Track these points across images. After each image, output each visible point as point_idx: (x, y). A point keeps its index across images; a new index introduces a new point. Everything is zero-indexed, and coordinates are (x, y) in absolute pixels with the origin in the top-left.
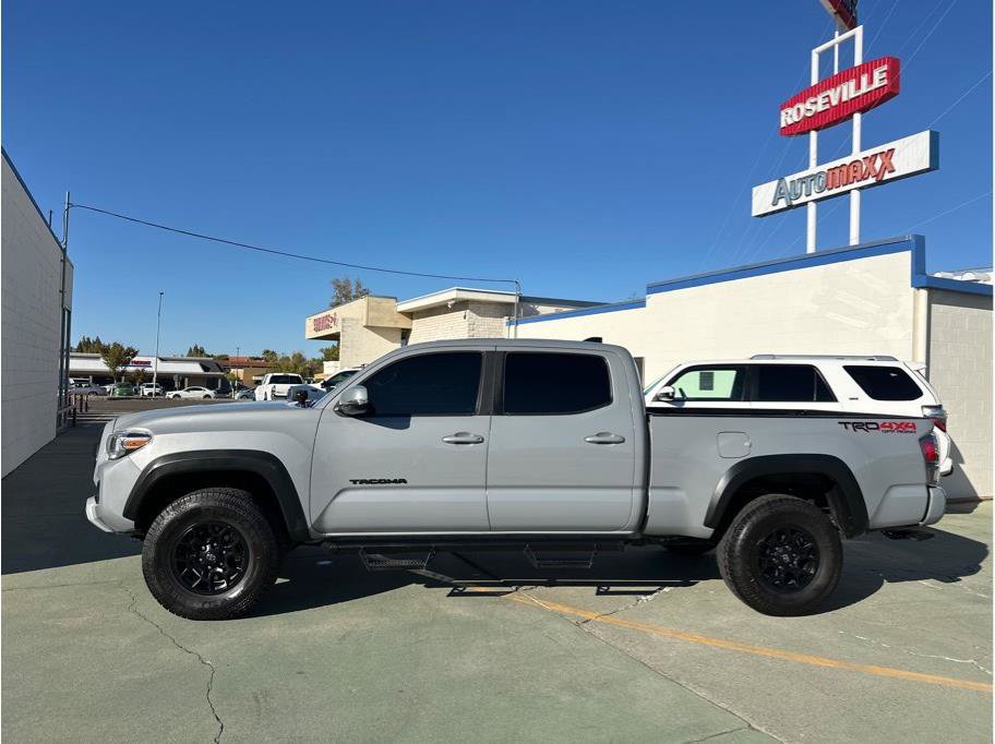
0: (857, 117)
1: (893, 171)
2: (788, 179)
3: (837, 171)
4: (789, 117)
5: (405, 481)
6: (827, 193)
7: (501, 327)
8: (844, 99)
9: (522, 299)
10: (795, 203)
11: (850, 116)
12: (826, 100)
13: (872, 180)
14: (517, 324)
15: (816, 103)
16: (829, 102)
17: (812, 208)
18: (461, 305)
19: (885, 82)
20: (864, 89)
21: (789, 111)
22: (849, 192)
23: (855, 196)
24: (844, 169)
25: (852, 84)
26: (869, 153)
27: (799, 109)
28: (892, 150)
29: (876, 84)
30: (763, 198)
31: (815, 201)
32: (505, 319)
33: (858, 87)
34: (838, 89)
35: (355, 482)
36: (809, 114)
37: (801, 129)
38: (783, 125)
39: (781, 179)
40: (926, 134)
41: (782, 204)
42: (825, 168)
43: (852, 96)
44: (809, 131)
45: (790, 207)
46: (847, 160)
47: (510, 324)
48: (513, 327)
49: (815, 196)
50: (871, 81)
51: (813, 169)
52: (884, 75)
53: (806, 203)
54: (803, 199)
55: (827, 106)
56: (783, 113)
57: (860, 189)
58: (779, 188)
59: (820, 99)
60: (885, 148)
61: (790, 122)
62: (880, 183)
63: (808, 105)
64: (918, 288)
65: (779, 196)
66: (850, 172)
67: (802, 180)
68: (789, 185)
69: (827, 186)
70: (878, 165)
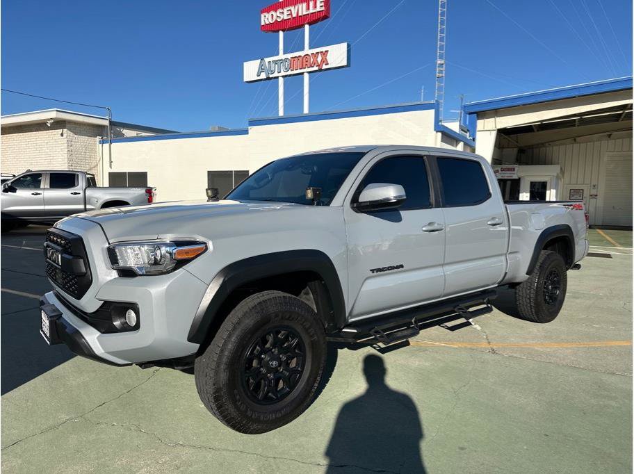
0: (307, 27)
1: (327, 64)
2: (267, 60)
3: (296, 59)
4: (266, 19)
5: (402, 266)
6: (290, 73)
7: (95, 144)
8: (300, 14)
9: (111, 123)
10: (271, 76)
11: (303, 26)
12: (289, 12)
13: (316, 68)
14: (111, 143)
15: (283, 13)
16: (291, 14)
17: (281, 80)
18: (59, 124)
19: (323, 8)
20: (311, 11)
21: (266, 14)
22: (303, 73)
23: (306, 76)
24: (300, 59)
25: (305, 5)
26: (315, 51)
27: (272, 15)
28: (327, 51)
29: (318, 9)
30: (251, 70)
31: (283, 76)
32: (98, 138)
33: (308, 8)
34: (296, 7)
35: (373, 271)
36: (279, 20)
37: (274, 28)
38: (263, 23)
39: (262, 59)
40: (345, 45)
41: (263, 76)
42: (289, 56)
43: (305, 13)
44: (278, 31)
45: (268, 79)
46: (302, 53)
47: (103, 142)
48: (106, 146)
49: (283, 73)
50: (315, 7)
51: (281, 56)
52: (323, 4)
53: (277, 77)
54: (276, 74)
55: (290, 17)
56: (262, 16)
57: (309, 72)
58: (261, 65)
59: (285, 10)
60: (324, 49)
61: (267, 23)
62: (320, 70)
63: (278, 14)
64: (437, 132)
65: (261, 70)
66: (304, 61)
67: (275, 62)
68: (267, 63)
69: (290, 68)
70: (319, 59)
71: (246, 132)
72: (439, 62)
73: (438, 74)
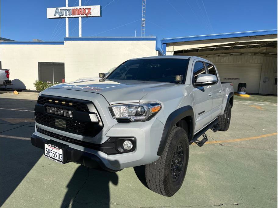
1: (91, 14)
2: (59, 9)
3: (75, 10)
6: (72, 16)
10: (62, 17)
13: (85, 16)
17: (67, 20)
22: (78, 17)
23: (80, 19)
24: (77, 10)
26: (85, 7)
28: (90, 8)
30: (51, 12)
31: (68, 18)
39: (57, 8)
40: (99, 6)
41: (58, 16)
42: (71, 8)
45: (60, 18)
46: (78, 8)
49: (68, 16)
53: (65, 18)
54: (64, 16)
57: (82, 17)
58: (56, 11)
62: (87, 17)
64: (157, 50)
65: (56, 13)
66: (79, 11)
67: (64, 10)
68: (60, 10)
69: (72, 13)
70: (87, 11)
71: (63, 43)
72: (143, 19)
73: (142, 25)
